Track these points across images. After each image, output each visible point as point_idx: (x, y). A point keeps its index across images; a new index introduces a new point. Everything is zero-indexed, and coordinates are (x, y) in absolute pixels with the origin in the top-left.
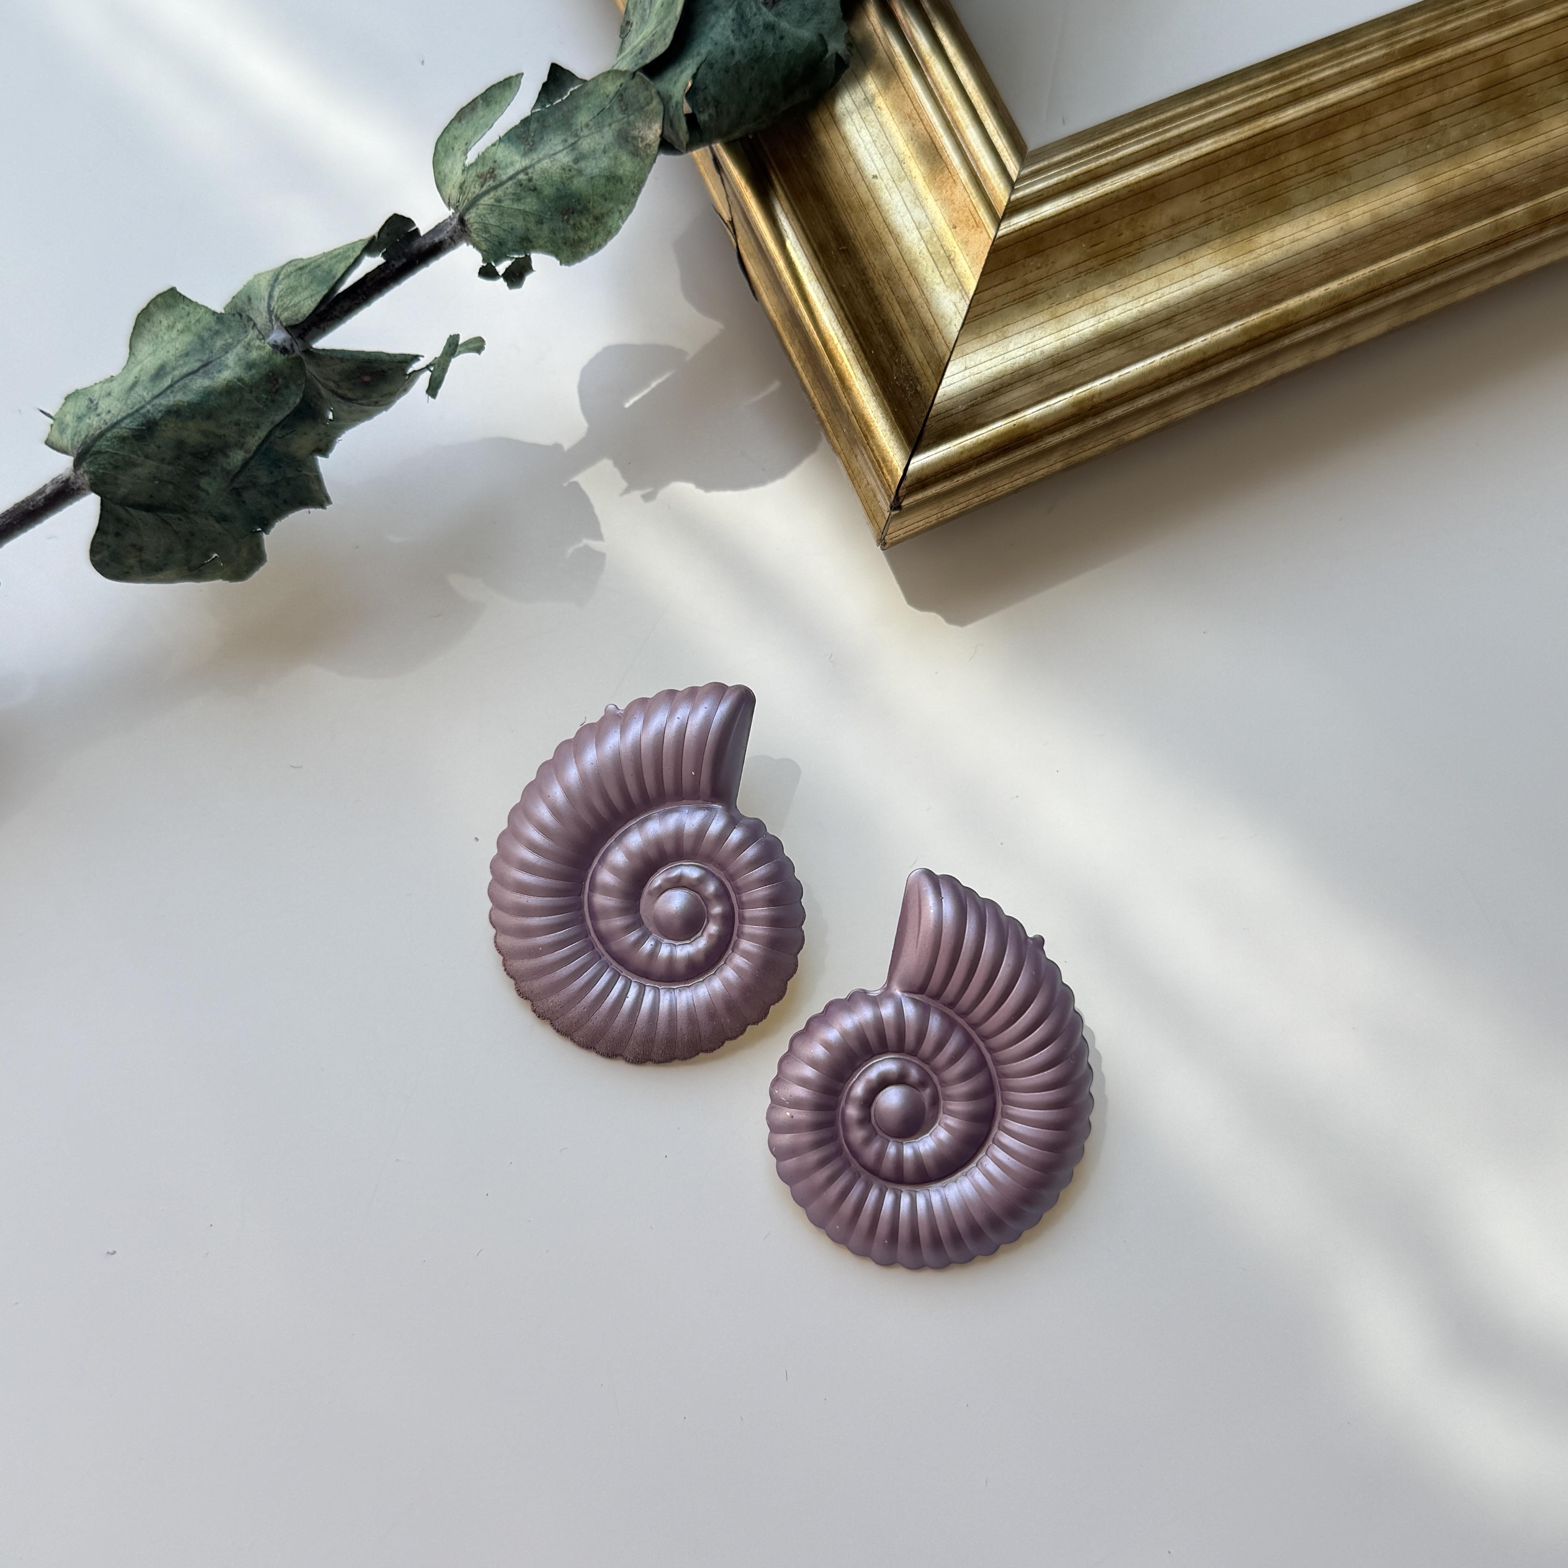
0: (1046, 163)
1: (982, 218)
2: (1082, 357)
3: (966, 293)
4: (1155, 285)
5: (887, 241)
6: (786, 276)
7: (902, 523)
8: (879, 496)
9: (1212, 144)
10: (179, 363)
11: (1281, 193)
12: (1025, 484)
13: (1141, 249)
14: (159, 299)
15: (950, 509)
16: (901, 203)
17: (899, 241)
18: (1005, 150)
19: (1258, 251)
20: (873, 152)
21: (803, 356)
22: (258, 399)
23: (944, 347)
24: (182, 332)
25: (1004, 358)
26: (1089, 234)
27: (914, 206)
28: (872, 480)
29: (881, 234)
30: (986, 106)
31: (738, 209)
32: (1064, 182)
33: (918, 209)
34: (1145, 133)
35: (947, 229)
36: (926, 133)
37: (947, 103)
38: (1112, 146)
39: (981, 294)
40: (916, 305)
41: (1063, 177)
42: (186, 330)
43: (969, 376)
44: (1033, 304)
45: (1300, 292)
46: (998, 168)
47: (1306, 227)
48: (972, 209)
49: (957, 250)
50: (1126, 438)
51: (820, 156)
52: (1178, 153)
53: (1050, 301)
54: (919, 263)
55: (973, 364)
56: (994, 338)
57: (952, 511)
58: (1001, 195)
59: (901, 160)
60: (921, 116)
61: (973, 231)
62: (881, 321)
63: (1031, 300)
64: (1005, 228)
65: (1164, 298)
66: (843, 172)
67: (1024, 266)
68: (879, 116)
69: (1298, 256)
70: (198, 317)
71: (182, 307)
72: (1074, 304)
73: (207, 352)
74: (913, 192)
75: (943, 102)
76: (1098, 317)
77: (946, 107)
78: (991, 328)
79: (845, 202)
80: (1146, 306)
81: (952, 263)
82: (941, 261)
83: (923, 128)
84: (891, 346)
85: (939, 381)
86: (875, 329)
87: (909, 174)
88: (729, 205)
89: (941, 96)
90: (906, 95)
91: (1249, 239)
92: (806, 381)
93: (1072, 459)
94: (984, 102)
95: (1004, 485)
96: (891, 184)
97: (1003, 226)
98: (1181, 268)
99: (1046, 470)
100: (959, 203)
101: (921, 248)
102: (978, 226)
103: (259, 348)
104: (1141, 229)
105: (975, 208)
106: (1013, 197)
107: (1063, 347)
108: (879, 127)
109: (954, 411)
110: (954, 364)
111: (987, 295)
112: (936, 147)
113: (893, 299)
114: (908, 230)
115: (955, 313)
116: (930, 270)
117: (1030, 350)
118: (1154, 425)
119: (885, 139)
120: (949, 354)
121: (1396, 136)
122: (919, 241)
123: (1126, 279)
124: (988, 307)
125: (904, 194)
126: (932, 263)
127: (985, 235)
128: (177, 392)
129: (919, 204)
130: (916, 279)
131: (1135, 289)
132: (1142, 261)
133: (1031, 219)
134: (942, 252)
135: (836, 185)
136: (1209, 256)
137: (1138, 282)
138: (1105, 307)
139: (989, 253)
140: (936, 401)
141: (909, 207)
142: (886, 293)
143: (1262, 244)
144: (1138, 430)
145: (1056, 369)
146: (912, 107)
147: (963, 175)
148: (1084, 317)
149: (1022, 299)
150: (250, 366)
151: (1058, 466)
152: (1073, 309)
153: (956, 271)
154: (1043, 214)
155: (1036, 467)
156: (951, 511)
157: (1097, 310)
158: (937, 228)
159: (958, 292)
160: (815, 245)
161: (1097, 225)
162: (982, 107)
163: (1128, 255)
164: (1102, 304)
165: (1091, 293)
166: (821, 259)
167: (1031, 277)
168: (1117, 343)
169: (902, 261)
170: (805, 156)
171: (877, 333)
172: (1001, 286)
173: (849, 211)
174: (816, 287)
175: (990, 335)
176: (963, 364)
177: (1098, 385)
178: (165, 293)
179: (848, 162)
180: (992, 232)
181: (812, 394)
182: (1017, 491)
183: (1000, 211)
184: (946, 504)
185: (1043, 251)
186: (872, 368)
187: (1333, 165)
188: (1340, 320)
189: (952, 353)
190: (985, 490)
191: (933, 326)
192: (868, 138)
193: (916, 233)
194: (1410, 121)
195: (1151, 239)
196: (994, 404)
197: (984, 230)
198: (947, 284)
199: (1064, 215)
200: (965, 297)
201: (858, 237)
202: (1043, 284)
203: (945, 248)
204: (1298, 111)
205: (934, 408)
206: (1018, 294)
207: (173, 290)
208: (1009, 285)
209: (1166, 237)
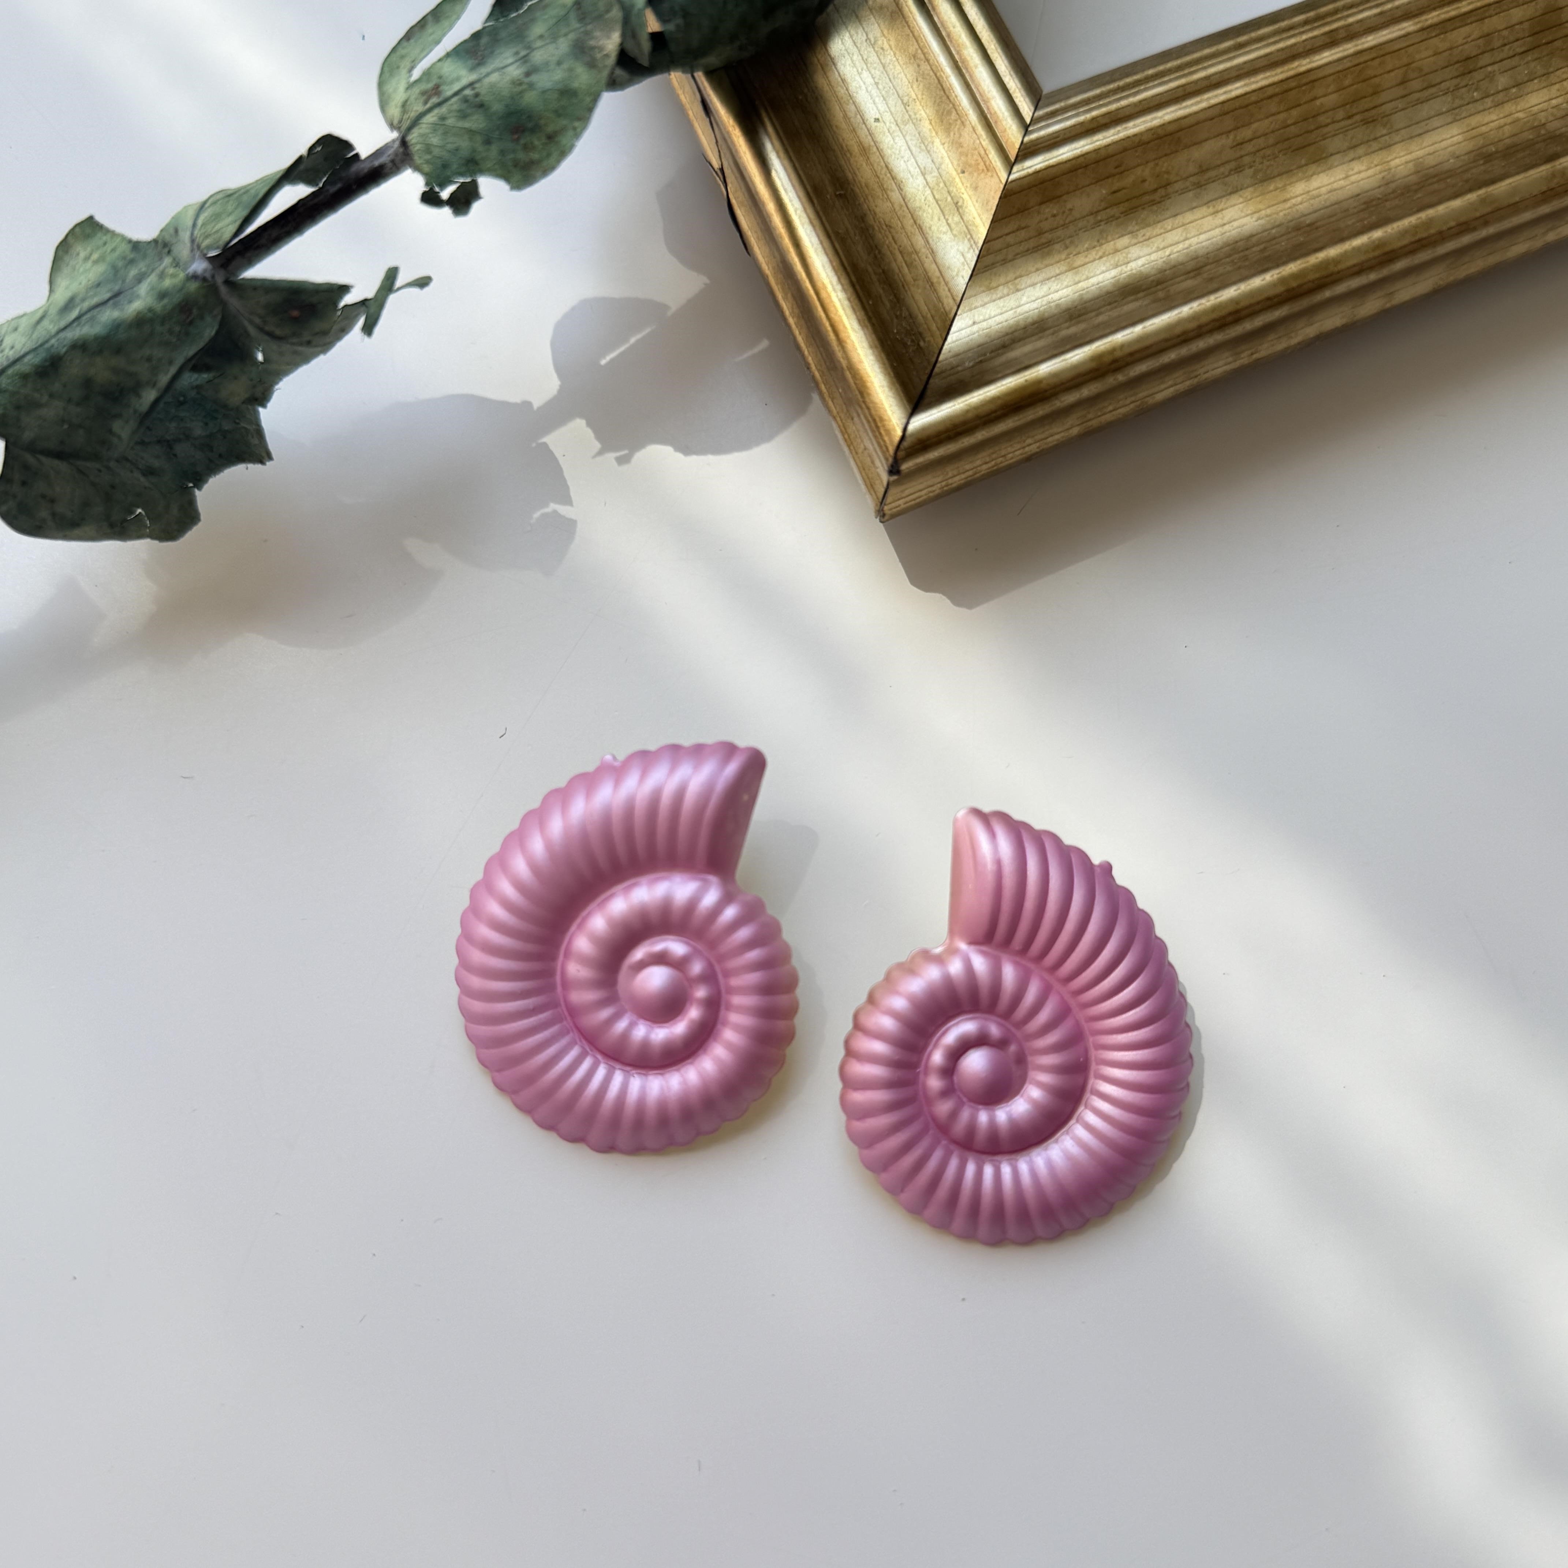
0: (1062, 104)
1: (993, 162)
2: (1102, 310)
3: (974, 242)
4: (1181, 235)
5: (890, 188)
6: (777, 220)
7: (902, 491)
8: (878, 463)
9: (1241, 87)
10: (89, 294)
11: (1318, 139)
12: (1038, 450)
13: (1167, 196)
14: (77, 230)
15: (955, 475)
16: (905, 147)
17: (902, 187)
18: (1017, 90)
19: (1293, 201)
20: (875, 94)
21: (796, 311)
22: (171, 332)
23: (951, 301)
24: (96, 262)
25: (1015, 312)
26: (1110, 180)
27: (919, 150)
28: (868, 443)
29: (883, 179)
30: (997, 45)
31: (728, 155)
32: (1082, 124)
33: (923, 153)
34: (1170, 74)
35: (954, 173)
36: (932, 73)
37: (954, 42)
38: (1134, 87)
39: (992, 243)
40: (920, 255)
41: (1082, 118)
42: (101, 259)
43: (978, 332)
44: (1049, 254)
45: (1342, 240)
46: (1010, 108)
47: (1344, 176)
48: (982, 152)
49: (965, 196)
50: (1151, 401)
51: (817, 99)
52: (1206, 96)
53: (1066, 252)
54: (924, 211)
55: (981, 318)
56: (1005, 291)
57: (957, 480)
58: (1013, 136)
59: (905, 102)
60: (927, 55)
61: (982, 175)
62: (881, 271)
63: (1046, 250)
64: (1018, 172)
65: (1192, 248)
66: (841, 115)
67: (1039, 213)
68: (882, 57)
69: (1336, 206)
70: (114, 245)
71: (99, 239)
72: (1093, 254)
73: (120, 282)
74: (917, 135)
75: (951, 41)
76: (1119, 268)
77: (954, 46)
78: (1002, 280)
79: (845, 147)
80: (1172, 256)
81: (960, 210)
82: (947, 208)
83: (929, 68)
84: (891, 298)
85: (944, 337)
86: (875, 278)
87: (913, 116)
88: (719, 151)
89: (949, 36)
90: (911, 35)
91: (1284, 188)
92: (800, 339)
93: (1090, 423)
94: (995, 41)
95: (1013, 452)
96: (894, 127)
97: (1015, 169)
98: (1210, 218)
99: (1062, 434)
100: (968, 146)
101: (926, 194)
102: (988, 170)
103: (173, 276)
104: (1166, 176)
105: (985, 151)
106: (1026, 139)
107: (1082, 299)
108: (882, 69)
109: (960, 368)
110: (961, 319)
111: (998, 244)
112: (942, 86)
113: (895, 249)
114: (912, 176)
115: (963, 264)
116: (936, 218)
117: (1044, 303)
118: (1181, 387)
119: (888, 80)
120: (956, 308)
121: (1441, 83)
122: (925, 187)
123: (1149, 229)
124: (999, 257)
125: (908, 138)
126: (937, 211)
127: (996, 180)
128: (84, 325)
129: (924, 148)
130: (920, 228)
131: (1160, 239)
132: (1167, 209)
133: (1046, 163)
134: (949, 199)
135: (834, 128)
136: (1241, 206)
137: (1162, 231)
138: (1127, 258)
139: (1000, 198)
140: (941, 358)
141: (914, 152)
142: (887, 242)
143: (1298, 193)
144: (1163, 390)
145: (1073, 322)
146: (917, 47)
147: (972, 116)
148: (1104, 269)
149: (1036, 249)
150: (162, 295)
151: (1075, 431)
152: (1092, 259)
153: (965, 218)
154: (1060, 158)
155: (1051, 431)
156: (957, 478)
157: (1118, 261)
158: (944, 173)
159: (966, 241)
160: (808, 187)
161: (1117, 170)
162: (993, 46)
163: (1153, 203)
164: (1124, 255)
165: (1112, 243)
166: (815, 201)
167: (1046, 225)
168: (1141, 295)
169: (905, 209)
170: (800, 97)
171: (877, 284)
172: (1014, 234)
173: (848, 155)
174: (808, 232)
175: (1001, 288)
176: (970, 319)
177: (1120, 337)
178: (82, 222)
179: (848, 104)
180: (1003, 176)
181: (806, 353)
182: (1029, 459)
183: (1012, 155)
184: (950, 470)
185: (1060, 197)
186: (869, 319)
187: (1374, 112)
188: (1385, 272)
189: (959, 307)
190: (994, 456)
191: (939, 278)
192: (869, 80)
193: (920, 180)
194: (1456, 66)
195: (1177, 186)
196: (1003, 359)
197: (995, 175)
198: (954, 232)
199: (1082, 159)
200: (974, 246)
201: (857, 181)
202: (1060, 233)
203: (952, 194)
204: (1337, 53)
205: (938, 365)
206: (1032, 244)
207: (91, 219)
208: (1023, 234)
209: (1194, 184)
